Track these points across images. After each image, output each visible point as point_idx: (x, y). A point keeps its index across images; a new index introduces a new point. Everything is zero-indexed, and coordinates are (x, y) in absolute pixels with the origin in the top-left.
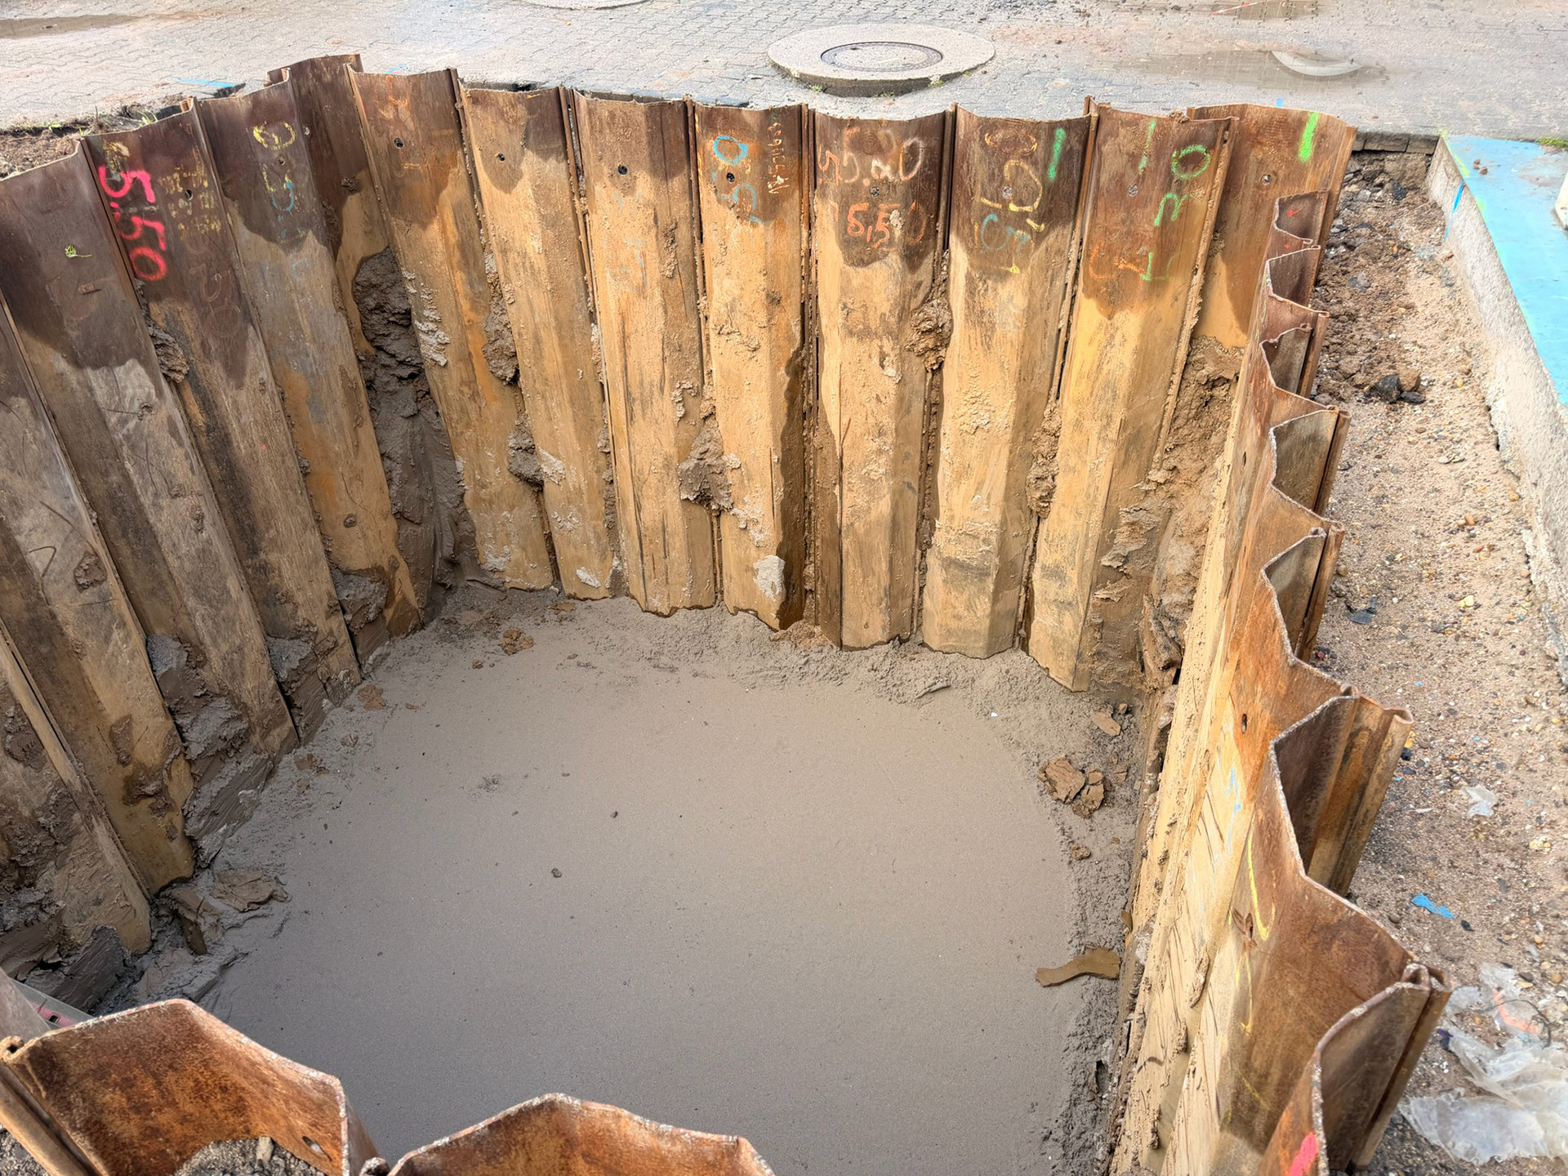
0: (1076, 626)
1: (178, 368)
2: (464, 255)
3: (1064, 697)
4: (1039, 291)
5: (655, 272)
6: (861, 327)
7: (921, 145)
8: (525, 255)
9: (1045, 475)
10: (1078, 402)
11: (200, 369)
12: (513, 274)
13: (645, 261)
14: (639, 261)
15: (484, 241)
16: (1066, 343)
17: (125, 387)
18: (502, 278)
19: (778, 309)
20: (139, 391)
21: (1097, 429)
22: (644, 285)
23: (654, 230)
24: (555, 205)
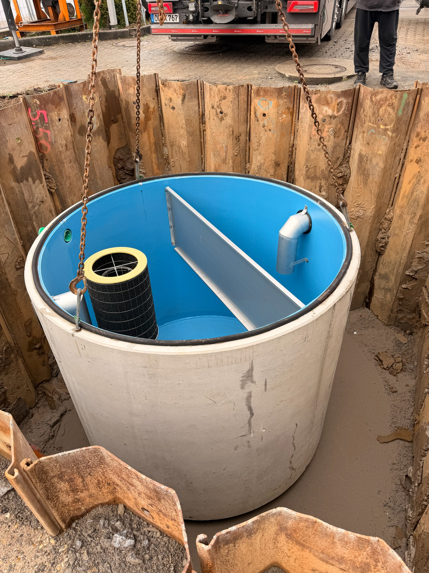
0: (392, 299)
1: (53, 187)
2: (156, 148)
3: (384, 327)
4: (390, 161)
5: (231, 153)
6: (313, 175)
7: (345, 101)
8: (180, 147)
9: (385, 237)
10: (402, 207)
11: (61, 188)
12: (174, 154)
13: (227, 149)
14: (225, 149)
15: (164, 142)
16: (398, 183)
17: (35, 194)
18: (170, 157)
19: (278, 168)
20: (39, 195)
21: (409, 219)
22: (226, 158)
23: (232, 136)
24: (193, 127)
